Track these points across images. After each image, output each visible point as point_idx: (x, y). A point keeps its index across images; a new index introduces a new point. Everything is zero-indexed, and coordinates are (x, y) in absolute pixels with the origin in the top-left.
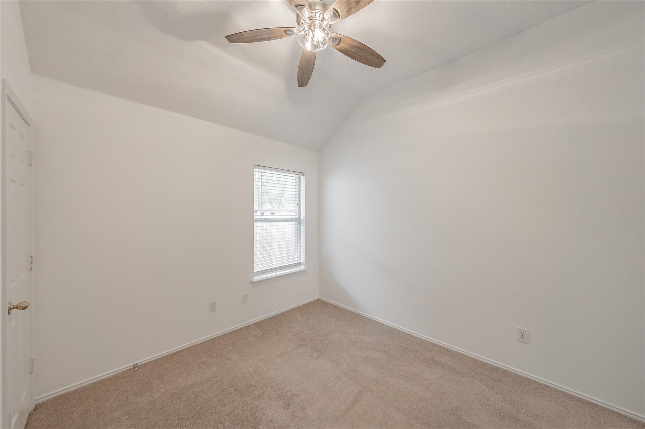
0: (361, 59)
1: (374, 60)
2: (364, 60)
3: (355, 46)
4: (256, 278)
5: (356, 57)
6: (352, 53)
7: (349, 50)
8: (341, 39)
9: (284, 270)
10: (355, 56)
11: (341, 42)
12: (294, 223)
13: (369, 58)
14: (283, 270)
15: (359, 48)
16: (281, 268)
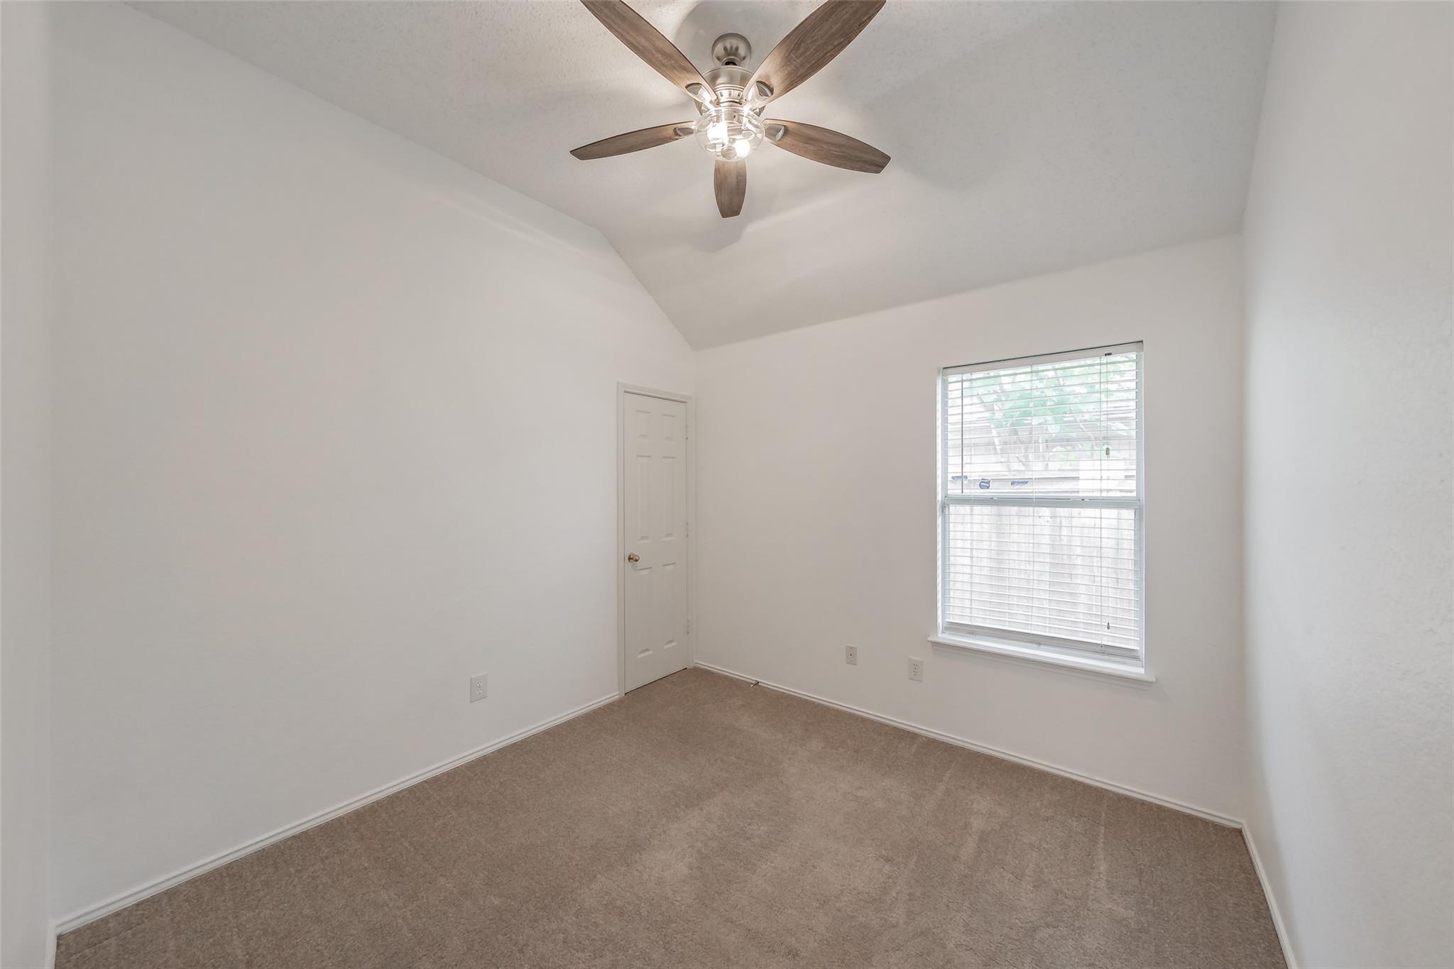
0: (830, 48)
1: (848, 15)
2: (836, 43)
3: (786, 55)
4: (944, 637)
5: (818, 60)
6: (802, 65)
7: (793, 70)
8: (760, 80)
9: (1043, 650)
10: (813, 62)
11: (766, 82)
12: (1129, 514)
13: (835, 28)
14: (1042, 646)
15: (797, 46)
16: (1038, 640)
